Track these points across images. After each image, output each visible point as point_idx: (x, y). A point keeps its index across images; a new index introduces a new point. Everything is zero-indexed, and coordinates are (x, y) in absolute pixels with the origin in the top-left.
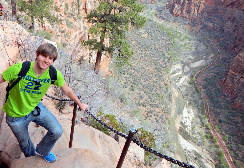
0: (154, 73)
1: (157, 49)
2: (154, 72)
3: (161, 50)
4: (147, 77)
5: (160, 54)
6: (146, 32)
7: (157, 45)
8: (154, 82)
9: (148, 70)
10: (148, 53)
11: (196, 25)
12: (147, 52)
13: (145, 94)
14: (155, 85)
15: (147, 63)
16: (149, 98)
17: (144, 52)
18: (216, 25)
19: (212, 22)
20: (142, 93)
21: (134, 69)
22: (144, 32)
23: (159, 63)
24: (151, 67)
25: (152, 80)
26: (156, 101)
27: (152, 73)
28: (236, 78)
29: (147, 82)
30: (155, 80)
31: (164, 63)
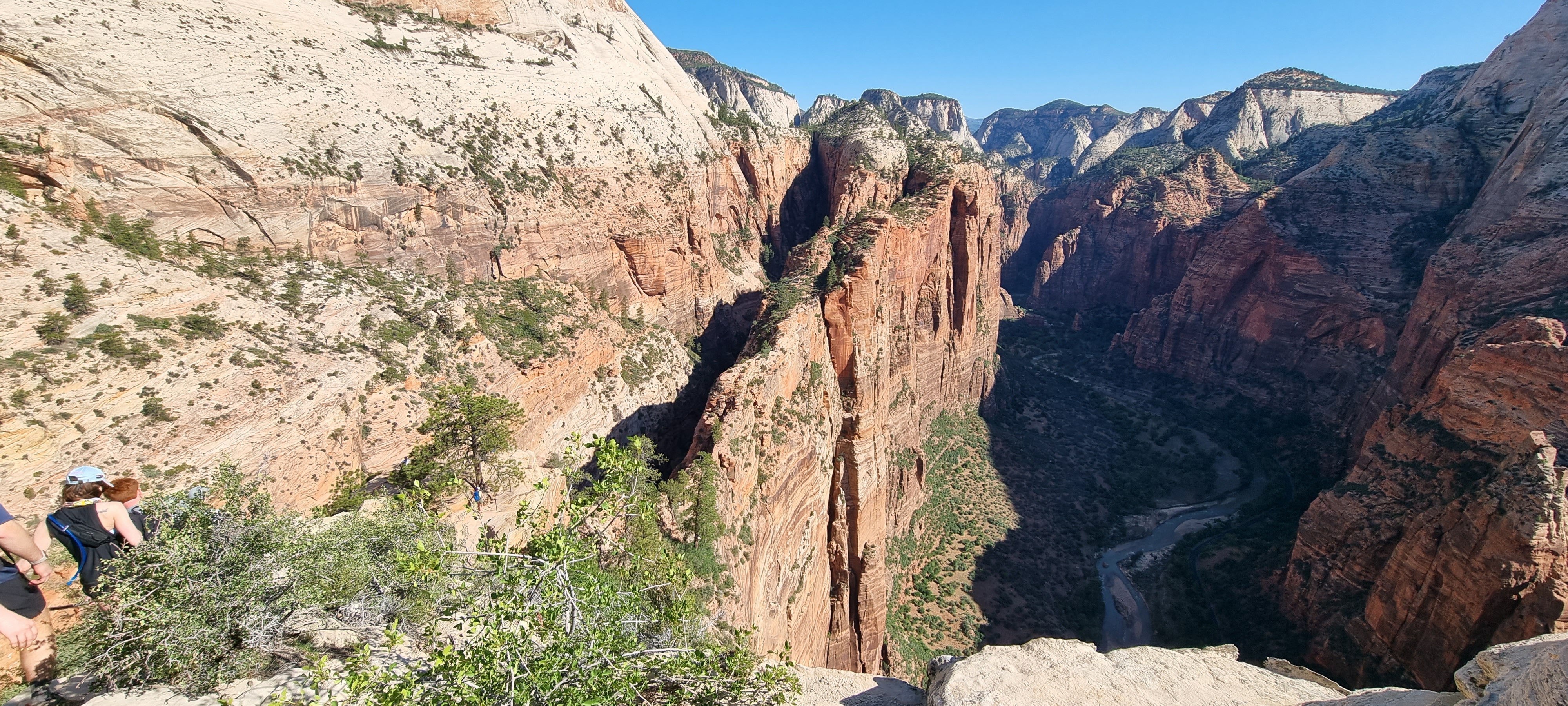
0: (1053, 536)
1: (1071, 465)
2: (1054, 532)
3: (1084, 470)
4: (1028, 544)
5: (1081, 480)
6: (1043, 415)
7: (1073, 454)
8: (1051, 561)
9: (1036, 526)
10: (1041, 476)
11: (1212, 394)
12: (1036, 474)
13: (1015, 593)
14: (1054, 569)
15: (1034, 505)
16: (1027, 607)
17: (1028, 474)
18: (1279, 395)
19: (1266, 385)
20: (1009, 590)
21: (990, 521)
22: (1036, 416)
23: (1073, 506)
24: (1043, 517)
25: (1044, 557)
26: (1047, 618)
27: (1045, 536)
28: (1317, 571)
29: (1029, 560)
30: (1053, 554)
31: (1087, 507)
